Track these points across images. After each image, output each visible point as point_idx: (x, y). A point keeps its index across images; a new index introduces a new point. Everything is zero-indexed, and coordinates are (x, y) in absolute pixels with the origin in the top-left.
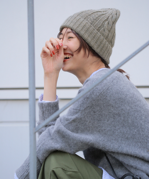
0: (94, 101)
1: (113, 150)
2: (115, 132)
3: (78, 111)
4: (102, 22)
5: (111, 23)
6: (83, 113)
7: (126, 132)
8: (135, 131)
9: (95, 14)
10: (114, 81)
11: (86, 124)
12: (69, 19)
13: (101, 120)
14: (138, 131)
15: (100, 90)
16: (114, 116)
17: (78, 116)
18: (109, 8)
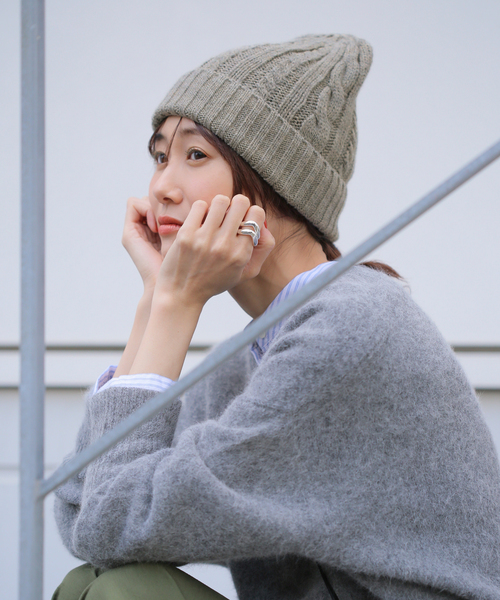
0: (339, 382)
2: (380, 503)
3: (272, 412)
4: (307, 93)
5: (340, 94)
6: (290, 422)
7: (416, 506)
8: (447, 501)
9: (282, 61)
11: (286, 463)
12: (186, 84)
13: (340, 456)
15: (364, 347)
16: (388, 444)
17: (271, 428)
18: (329, 33)
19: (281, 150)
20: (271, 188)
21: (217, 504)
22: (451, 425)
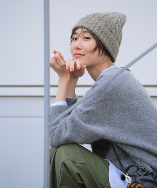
0: (107, 95)
1: (122, 142)
2: (124, 125)
3: (91, 103)
4: (114, 25)
5: (120, 26)
6: (96, 106)
7: (134, 126)
8: (142, 125)
10: (125, 78)
11: (97, 116)
13: (112, 114)
14: (145, 125)
15: (113, 86)
16: (124, 111)
17: (92, 108)
19: (108, 38)
20: (105, 47)
21: (82, 126)
22: (142, 106)
